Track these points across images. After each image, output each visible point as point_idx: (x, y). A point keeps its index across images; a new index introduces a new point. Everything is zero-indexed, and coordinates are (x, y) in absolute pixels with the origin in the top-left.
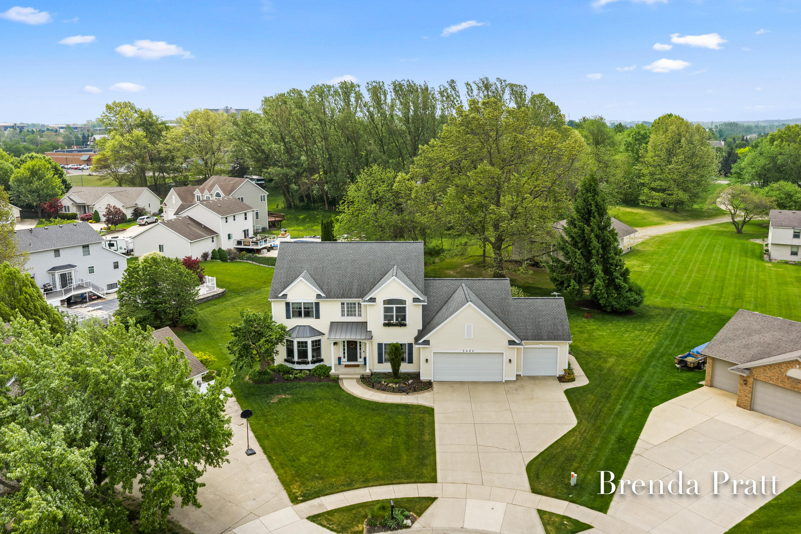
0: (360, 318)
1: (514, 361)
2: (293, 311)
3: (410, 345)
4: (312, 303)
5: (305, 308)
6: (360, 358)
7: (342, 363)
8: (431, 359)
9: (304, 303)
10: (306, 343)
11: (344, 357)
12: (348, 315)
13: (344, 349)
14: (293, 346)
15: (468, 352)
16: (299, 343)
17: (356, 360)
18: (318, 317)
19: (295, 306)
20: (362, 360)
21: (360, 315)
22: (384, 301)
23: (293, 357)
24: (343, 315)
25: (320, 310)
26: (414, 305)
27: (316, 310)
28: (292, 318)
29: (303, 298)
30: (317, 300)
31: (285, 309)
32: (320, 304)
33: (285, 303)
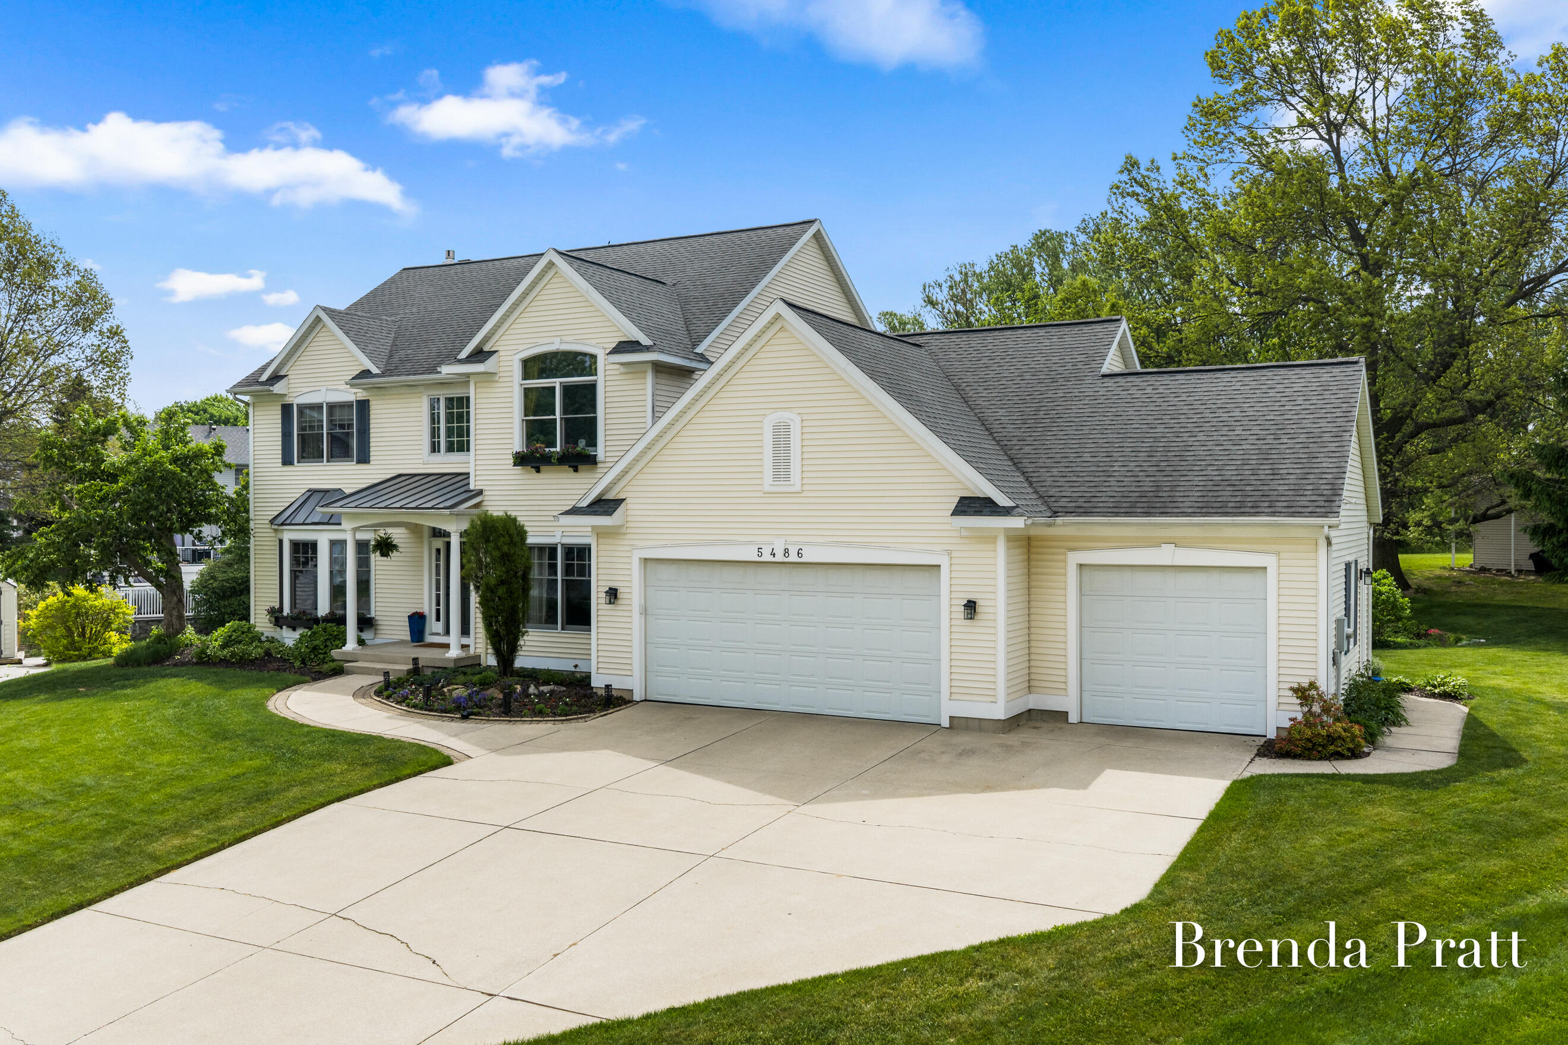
1: (994, 607)
2: (300, 438)
4: (350, 406)
5: (331, 425)
7: (427, 637)
8: (633, 591)
10: (314, 545)
11: (438, 618)
12: (450, 448)
13: (438, 584)
14: (283, 564)
15: (779, 558)
16: (296, 546)
18: (364, 456)
19: (306, 417)
21: (465, 447)
22: (525, 363)
23: (283, 601)
24: (435, 448)
25: (372, 431)
26: (622, 369)
27: (358, 431)
28: (298, 462)
29: (325, 388)
30: (363, 389)
31: (280, 430)
32: (372, 407)
33: (280, 408)
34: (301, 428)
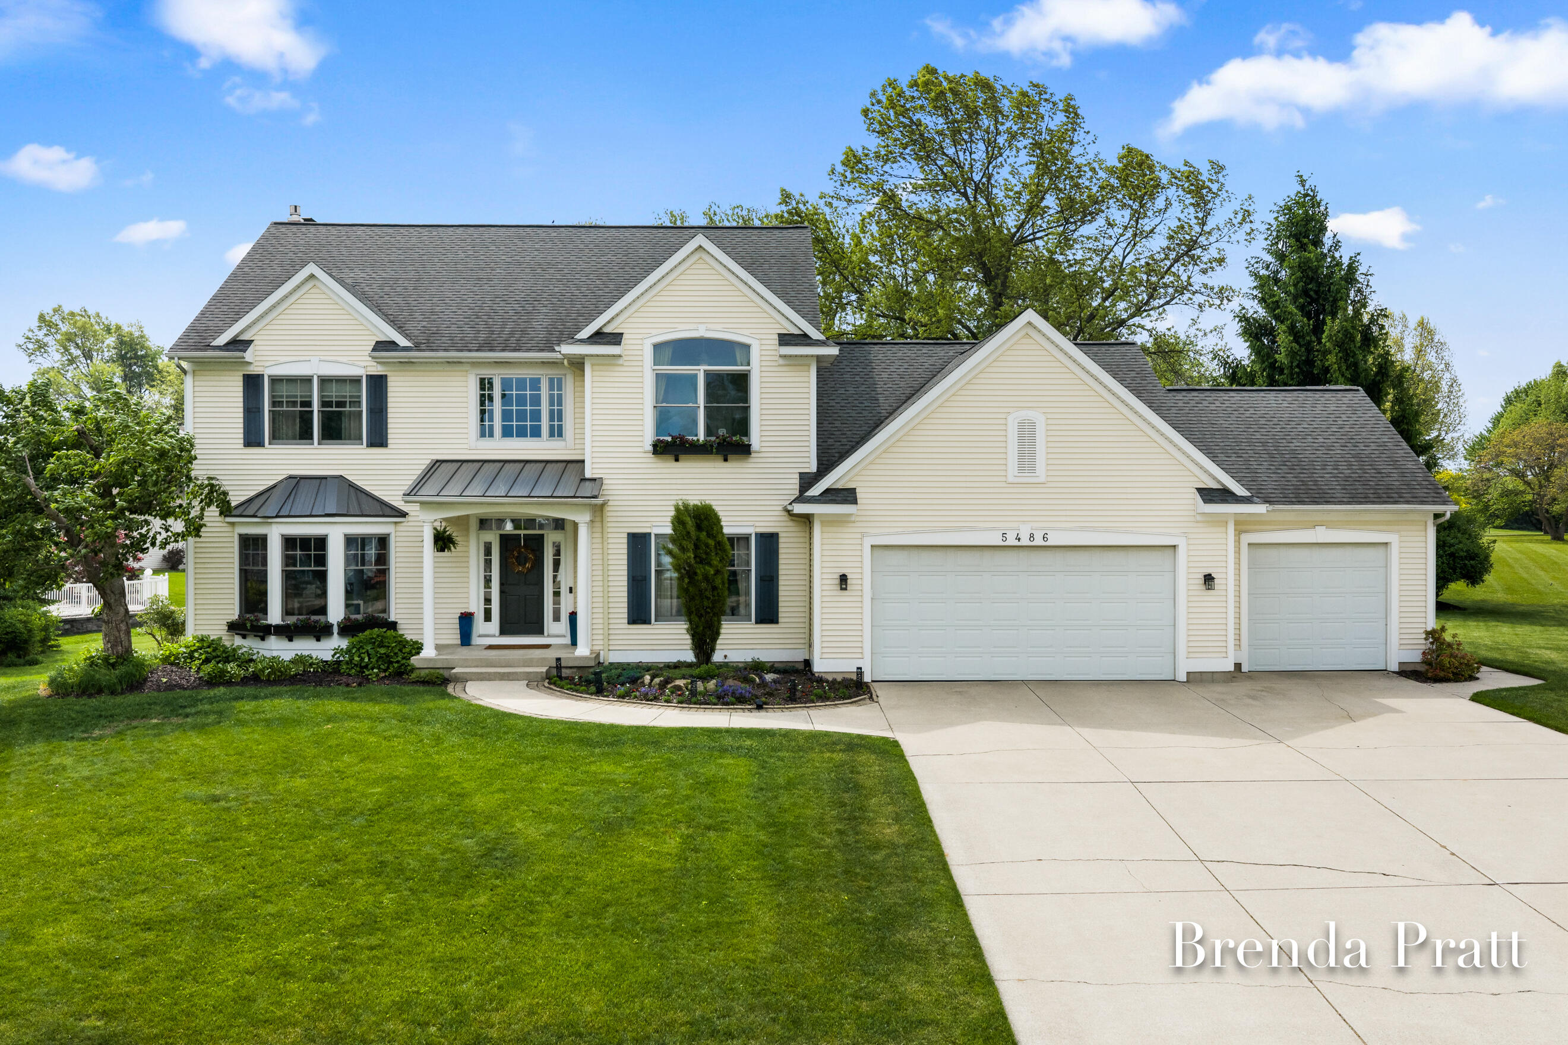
0: (556, 443)
1: (1225, 579)
2: (274, 415)
3: (769, 542)
4: (356, 381)
5: (324, 404)
6: (557, 618)
7: (476, 640)
8: (862, 577)
9: (325, 381)
10: (321, 542)
11: (488, 617)
12: (507, 432)
13: (488, 581)
14: (265, 563)
15: (1026, 541)
16: (289, 542)
17: (539, 630)
18: (379, 439)
19: (284, 391)
20: (563, 626)
21: (557, 432)
22: (658, 347)
23: (265, 611)
24: (486, 432)
25: (389, 410)
26: (781, 361)
27: (371, 411)
28: (270, 444)
29: (317, 359)
30: (377, 363)
31: (241, 405)
32: (389, 384)
33: (241, 379)
34: (274, 403)
